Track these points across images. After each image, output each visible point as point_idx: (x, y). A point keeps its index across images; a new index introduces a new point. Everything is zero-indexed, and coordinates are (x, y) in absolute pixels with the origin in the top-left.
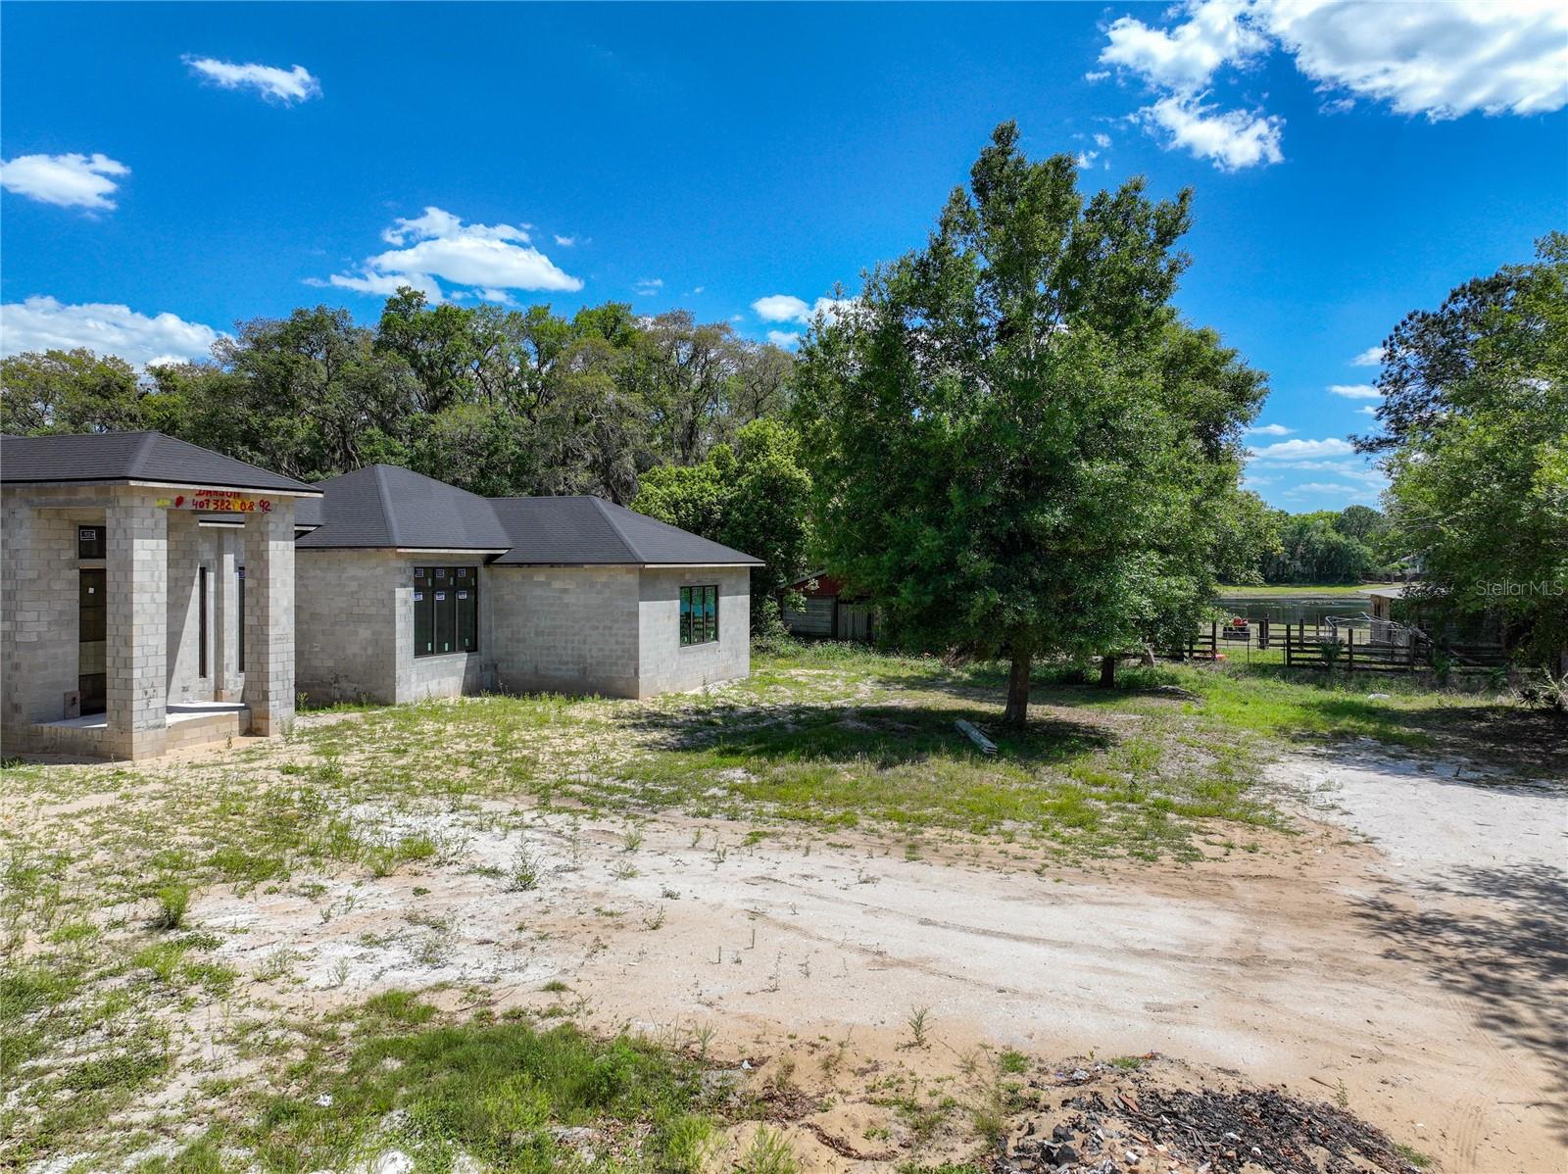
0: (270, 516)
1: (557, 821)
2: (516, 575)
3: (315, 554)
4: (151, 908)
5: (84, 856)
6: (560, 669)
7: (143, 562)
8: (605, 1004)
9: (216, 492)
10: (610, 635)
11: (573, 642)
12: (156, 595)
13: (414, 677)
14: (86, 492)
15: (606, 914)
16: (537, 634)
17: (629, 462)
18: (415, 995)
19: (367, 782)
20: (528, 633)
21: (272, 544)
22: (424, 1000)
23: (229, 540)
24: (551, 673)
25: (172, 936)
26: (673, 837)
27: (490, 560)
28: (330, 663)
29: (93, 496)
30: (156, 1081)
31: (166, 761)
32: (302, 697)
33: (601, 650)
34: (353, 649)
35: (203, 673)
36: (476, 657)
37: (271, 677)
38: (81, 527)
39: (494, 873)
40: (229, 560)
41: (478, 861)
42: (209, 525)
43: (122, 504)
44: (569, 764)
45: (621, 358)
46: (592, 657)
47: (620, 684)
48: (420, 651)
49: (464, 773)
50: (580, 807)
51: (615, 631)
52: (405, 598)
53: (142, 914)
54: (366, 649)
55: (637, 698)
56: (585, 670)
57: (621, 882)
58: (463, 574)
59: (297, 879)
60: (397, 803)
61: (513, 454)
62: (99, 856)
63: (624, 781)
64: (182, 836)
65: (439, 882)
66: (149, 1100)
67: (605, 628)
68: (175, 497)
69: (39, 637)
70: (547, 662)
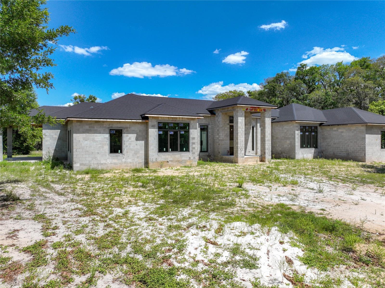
0: (266, 113)
1: (332, 183)
2: (328, 128)
3: (277, 123)
4: (238, 184)
5: (227, 175)
6: (341, 153)
7: (240, 122)
8: (336, 215)
9: (254, 107)
10: (356, 144)
11: (345, 146)
12: (242, 129)
13: (300, 153)
14: (230, 108)
15: (342, 200)
16: (334, 144)
17: (368, 101)
18: (287, 205)
19: (285, 171)
20: (332, 144)
21: (266, 119)
22: (289, 206)
23: (258, 120)
24: (338, 154)
25: (240, 188)
26: (368, 189)
27: (321, 125)
28: (280, 149)
29: (231, 109)
30: (233, 207)
31: (244, 164)
32: (273, 155)
33: (353, 148)
34: (285, 146)
35: (253, 149)
36: (317, 149)
37: (266, 149)
38: (230, 117)
39: (313, 189)
40: (258, 125)
41: (309, 187)
42: (254, 117)
43: (236, 110)
44: (339, 173)
45: (365, 72)
46: (350, 150)
47: (360, 158)
48: (302, 147)
49: (309, 172)
50: (341, 181)
51: (358, 143)
52: (298, 134)
53: (235, 185)
54: (288, 146)
55: (365, 162)
56: (348, 154)
57: (348, 196)
58: (313, 128)
59: (266, 184)
60: (291, 175)
61: (331, 102)
62: (230, 176)
63: (356, 177)
64: (245, 175)
65: (298, 189)
66: (231, 209)
67: (355, 142)
68: (246, 108)
69: (223, 139)
70: (337, 151)
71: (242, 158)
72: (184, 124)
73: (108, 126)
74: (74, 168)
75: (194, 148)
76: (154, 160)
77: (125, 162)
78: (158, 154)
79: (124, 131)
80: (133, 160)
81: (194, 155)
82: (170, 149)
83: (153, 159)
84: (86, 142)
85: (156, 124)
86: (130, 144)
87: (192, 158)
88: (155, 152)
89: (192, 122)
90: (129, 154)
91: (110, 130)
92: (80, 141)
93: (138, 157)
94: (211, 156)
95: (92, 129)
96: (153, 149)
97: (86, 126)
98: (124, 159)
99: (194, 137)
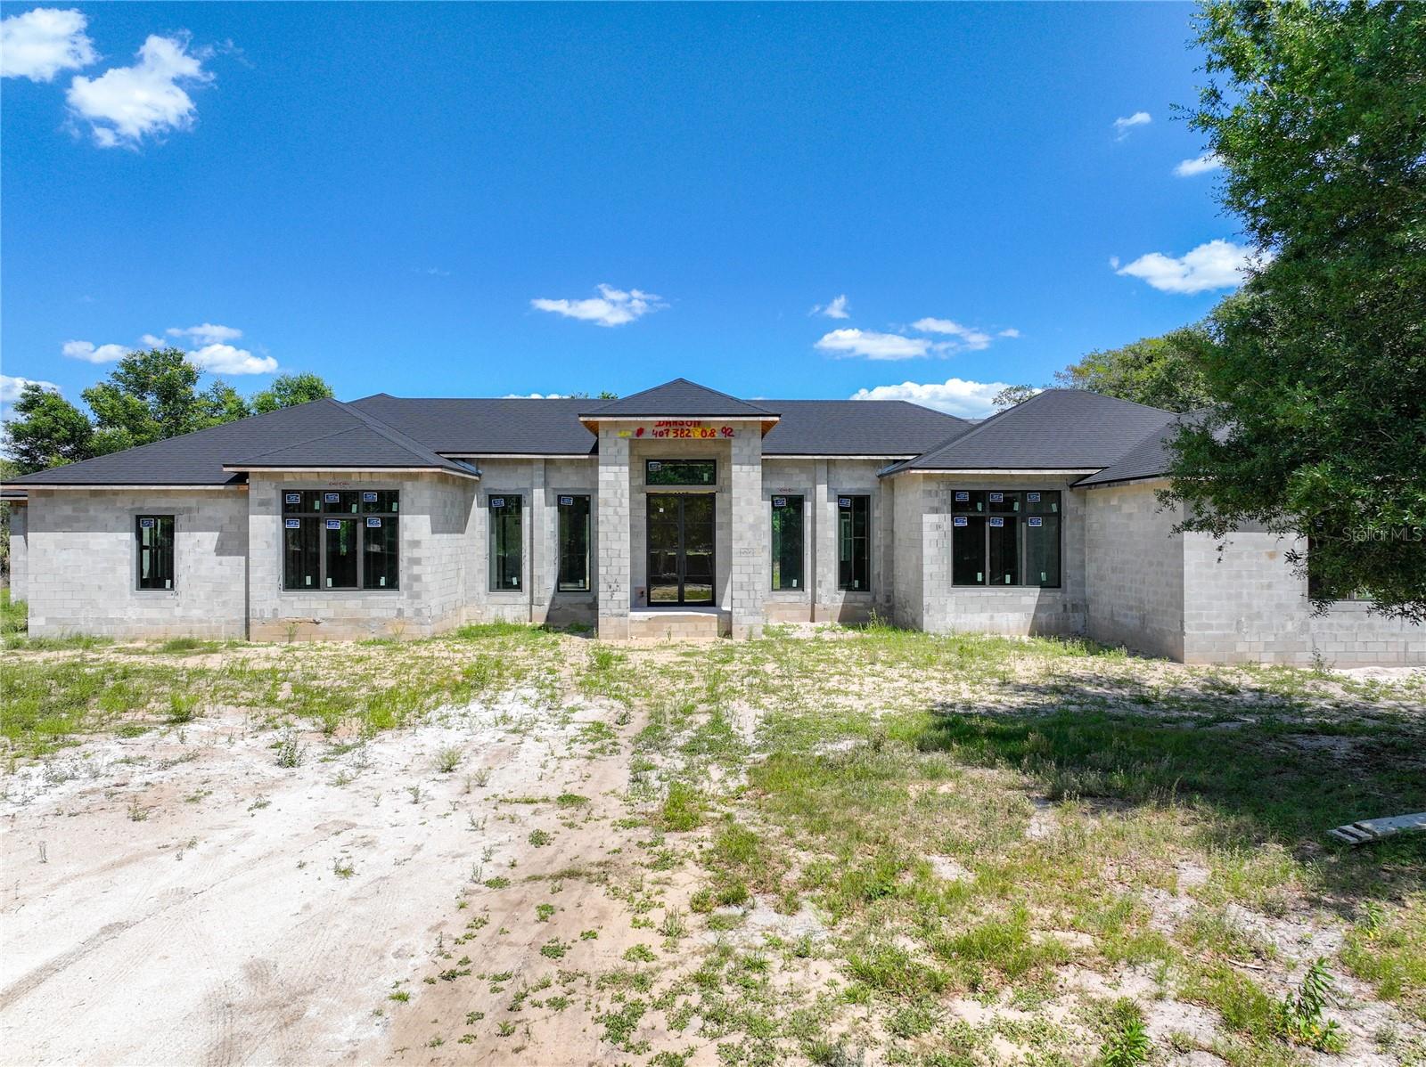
0: (734, 441)
2: (1099, 499)
6: (1128, 616)
7: (608, 482)
10: (1162, 574)
11: (1136, 581)
12: (618, 509)
13: (951, 607)
20: (1107, 569)
21: (735, 468)
27: (1076, 482)
28: (904, 588)
34: (910, 575)
37: (736, 586)
46: (1149, 601)
48: (963, 579)
51: (1165, 569)
52: (936, 524)
54: (914, 574)
56: (1144, 618)
58: (1035, 498)
68: (636, 429)
70: (1119, 606)
71: (615, 619)
72: (381, 494)
73: (131, 507)
74: (31, 631)
75: (417, 578)
77: (183, 619)
78: (279, 596)
79: (180, 521)
80: (208, 611)
81: (416, 601)
82: (330, 580)
83: (261, 611)
84: (64, 555)
85: (274, 496)
86: (199, 561)
87: (408, 613)
88: (271, 589)
89: (408, 486)
90: (194, 593)
91: (138, 517)
92: (45, 551)
93: (225, 603)
95: (82, 514)
96: (263, 579)
97: (65, 507)
98: (180, 608)
99: (416, 539)
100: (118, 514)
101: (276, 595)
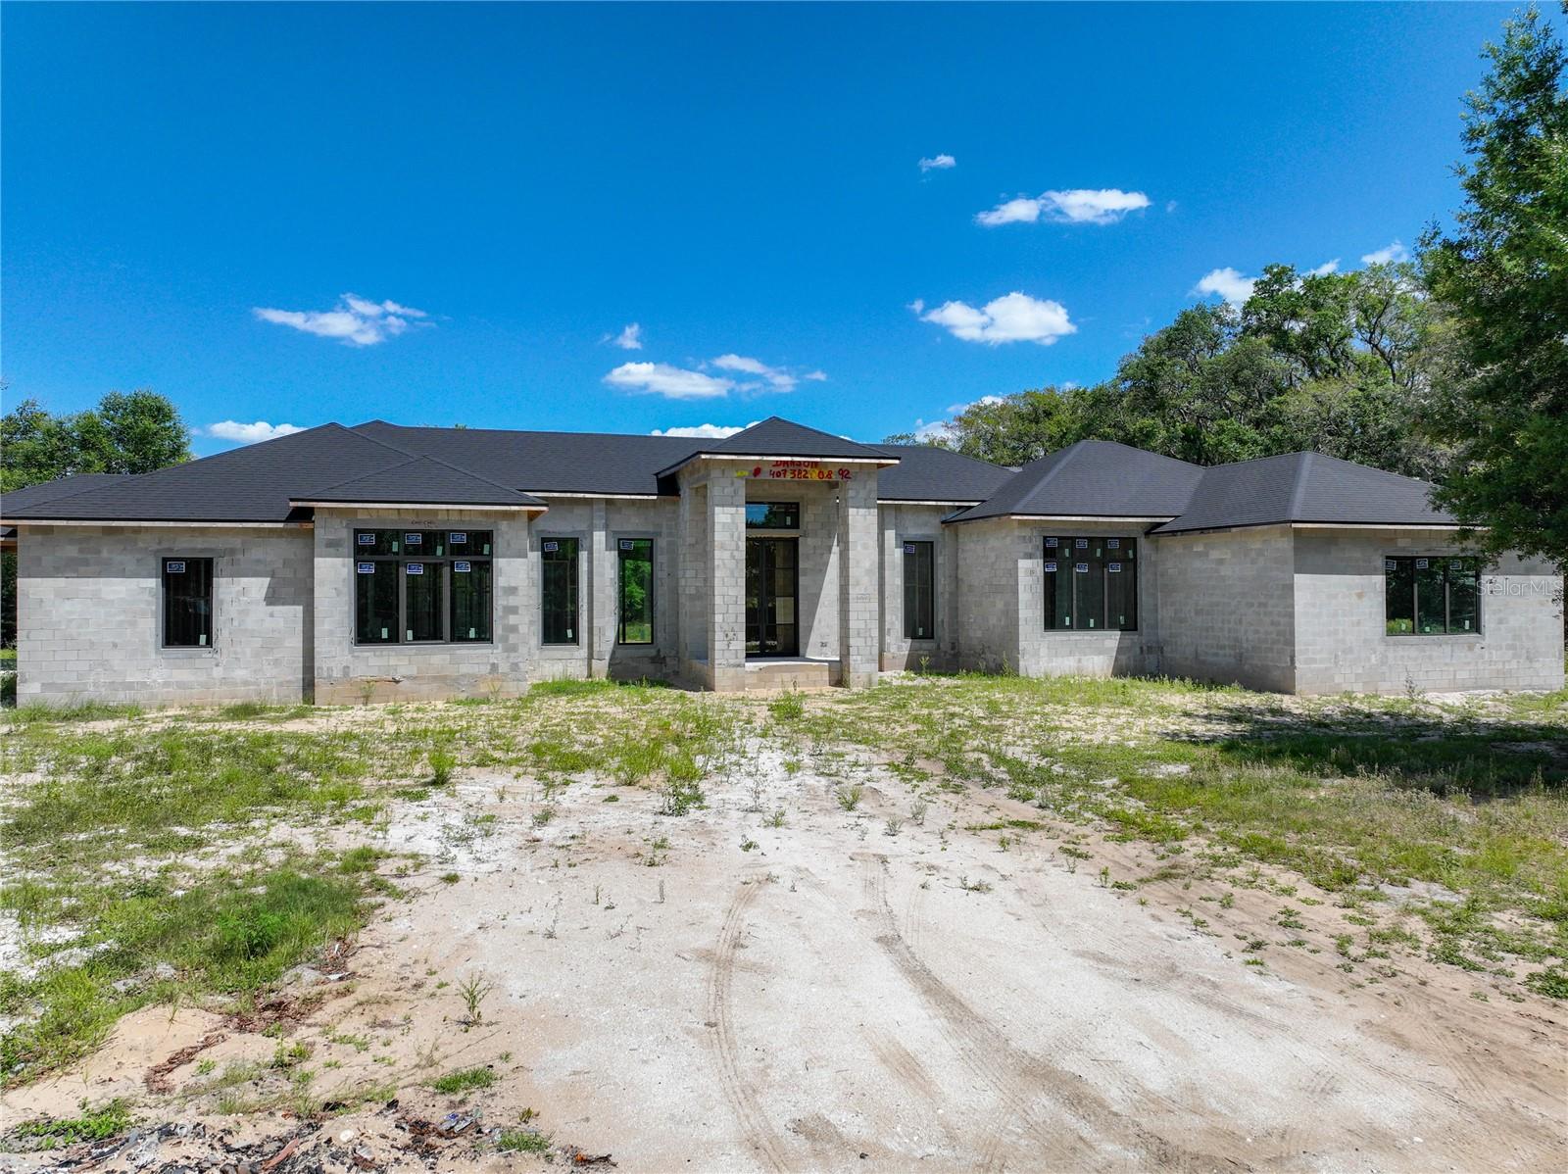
0: (850, 484)
9: (792, 462)
11: (1229, 622)
13: (1043, 651)
16: (1197, 613)
20: (1190, 612)
21: (852, 511)
23: (889, 517)
24: (1210, 659)
27: (1151, 530)
28: (979, 634)
32: (923, 660)
33: (1257, 632)
34: (993, 621)
37: (853, 633)
40: (891, 534)
43: (712, 476)
46: (1247, 640)
47: (1276, 675)
48: (1052, 622)
51: (1270, 609)
52: (1030, 569)
54: (1001, 620)
55: (1292, 694)
56: (1241, 655)
67: (1261, 605)
68: (753, 468)
69: (698, 591)
70: (1206, 646)
71: (733, 670)
72: (470, 534)
73: (155, 547)
74: (20, 700)
75: (514, 629)
76: (335, 675)
77: (224, 681)
78: (351, 652)
79: (220, 565)
80: (255, 671)
81: (513, 655)
82: (410, 633)
83: (330, 669)
84: (67, 606)
85: (345, 534)
86: (244, 612)
87: (503, 667)
88: (340, 643)
89: (504, 526)
90: (239, 649)
91: (165, 560)
92: (42, 601)
94: (668, 659)
95: (89, 556)
96: (331, 633)
97: (69, 547)
98: (220, 669)
99: (513, 585)
100: (139, 556)
101: (346, 652)
